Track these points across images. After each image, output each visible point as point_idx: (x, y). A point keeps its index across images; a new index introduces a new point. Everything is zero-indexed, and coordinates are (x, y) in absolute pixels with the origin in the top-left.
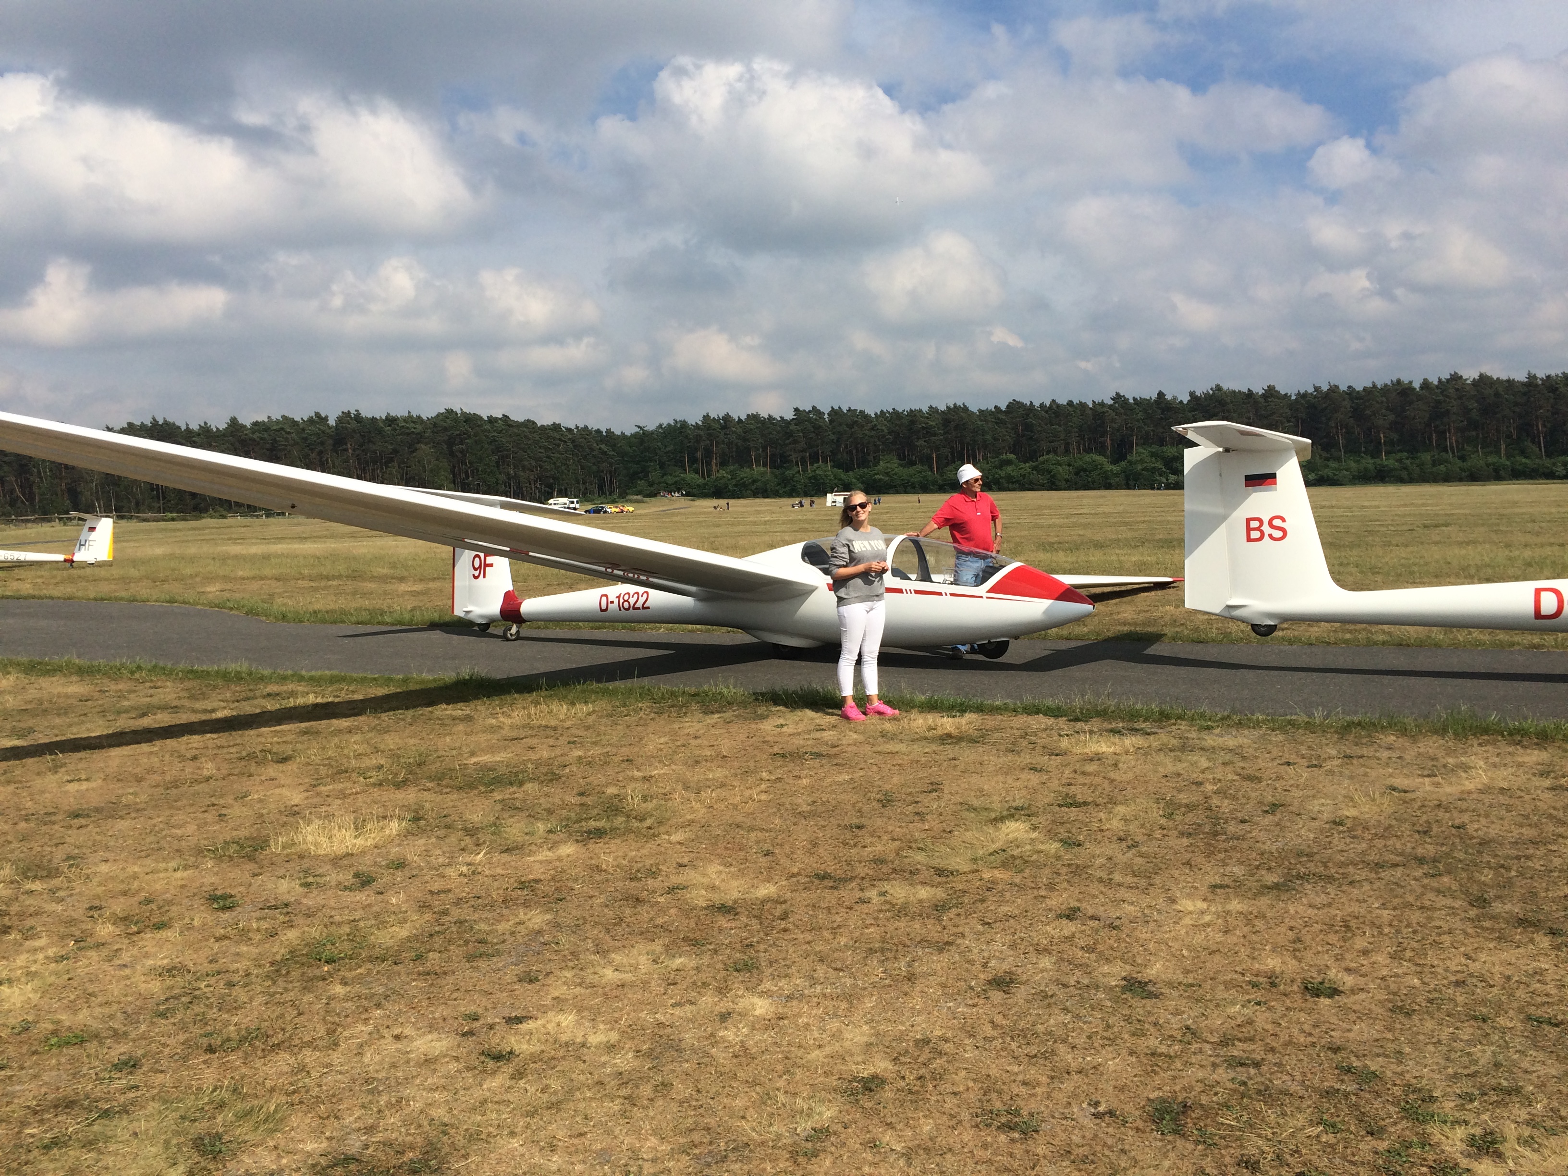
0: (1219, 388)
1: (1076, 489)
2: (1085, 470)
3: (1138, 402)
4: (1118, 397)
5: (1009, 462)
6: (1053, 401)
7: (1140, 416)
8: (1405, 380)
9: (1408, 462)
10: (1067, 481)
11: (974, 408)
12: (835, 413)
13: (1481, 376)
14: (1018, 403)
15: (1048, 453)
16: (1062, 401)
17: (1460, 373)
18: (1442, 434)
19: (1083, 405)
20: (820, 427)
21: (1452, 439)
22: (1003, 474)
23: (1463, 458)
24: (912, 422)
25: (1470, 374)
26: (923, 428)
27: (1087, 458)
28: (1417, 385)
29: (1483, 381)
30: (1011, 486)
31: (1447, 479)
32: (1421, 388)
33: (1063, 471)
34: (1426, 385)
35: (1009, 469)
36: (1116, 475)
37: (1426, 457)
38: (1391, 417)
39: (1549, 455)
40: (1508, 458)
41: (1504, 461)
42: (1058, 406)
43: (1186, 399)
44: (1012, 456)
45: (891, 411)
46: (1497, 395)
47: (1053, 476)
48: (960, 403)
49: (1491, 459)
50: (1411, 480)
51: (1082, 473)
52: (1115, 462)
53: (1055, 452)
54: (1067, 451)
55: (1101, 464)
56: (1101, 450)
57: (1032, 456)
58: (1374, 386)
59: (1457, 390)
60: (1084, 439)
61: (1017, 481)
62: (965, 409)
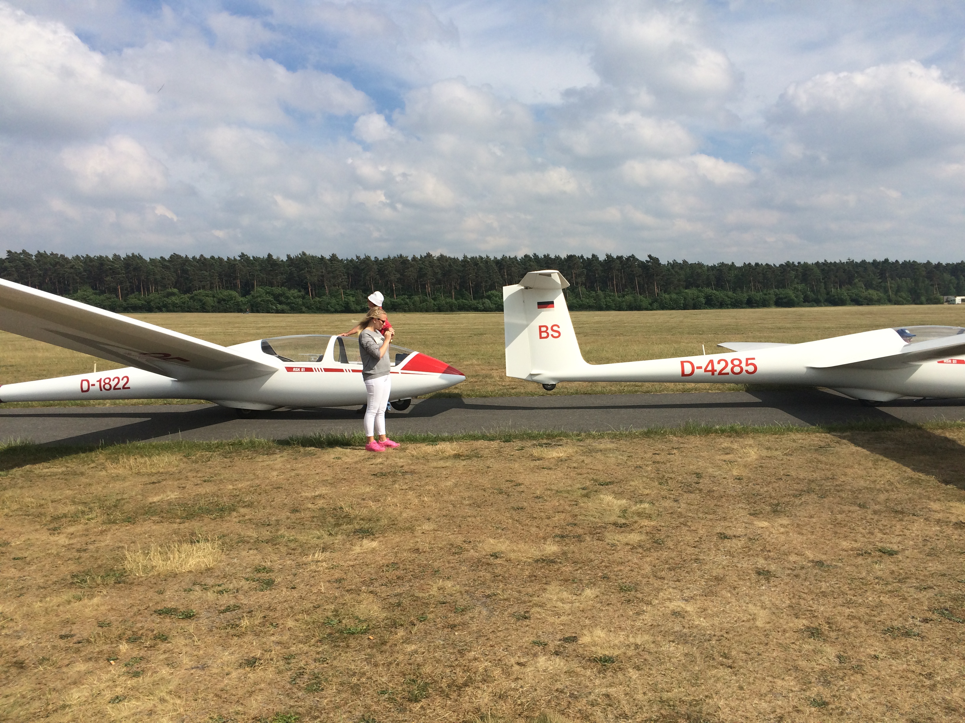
0: (304, 254)
1: (219, 312)
2: (224, 300)
3: (256, 259)
4: (243, 256)
5: (173, 294)
6: (202, 256)
7: (258, 268)
8: (404, 255)
9: (408, 300)
10: (213, 307)
11: (147, 257)
12: (40, 256)
13: (441, 255)
14: (177, 255)
15: (199, 289)
16: (208, 256)
17: (431, 253)
18: (424, 286)
19: (220, 259)
20: (30, 265)
21: (429, 289)
22: (170, 301)
23: (434, 299)
24: (102, 264)
25: (436, 254)
26: (110, 269)
27: (226, 293)
28: (410, 258)
29: (442, 258)
30: (175, 309)
31: (427, 310)
32: (412, 260)
33: (210, 301)
34: (414, 258)
35: (173, 298)
36: (244, 304)
37: (416, 298)
38: (398, 276)
39: (475, 298)
40: (456, 299)
41: (454, 300)
42: (205, 259)
43: (285, 259)
44: (175, 290)
45: (85, 256)
46: (450, 265)
47: (204, 304)
48: (136, 253)
49: (449, 300)
50: (410, 311)
51: (222, 302)
52: (244, 295)
53: (204, 287)
54: (211, 288)
55: (235, 297)
56: (234, 287)
57: (188, 291)
58: (389, 257)
59: (430, 262)
60: (222, 281)
61: (180, 306)
62: (140, 258)
